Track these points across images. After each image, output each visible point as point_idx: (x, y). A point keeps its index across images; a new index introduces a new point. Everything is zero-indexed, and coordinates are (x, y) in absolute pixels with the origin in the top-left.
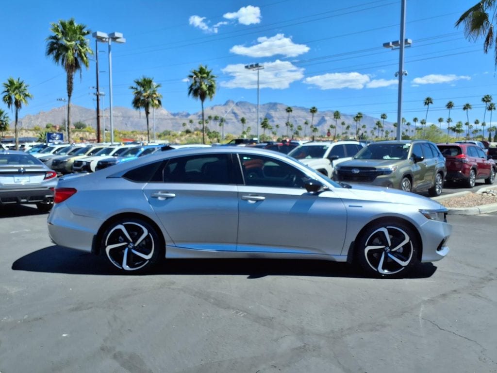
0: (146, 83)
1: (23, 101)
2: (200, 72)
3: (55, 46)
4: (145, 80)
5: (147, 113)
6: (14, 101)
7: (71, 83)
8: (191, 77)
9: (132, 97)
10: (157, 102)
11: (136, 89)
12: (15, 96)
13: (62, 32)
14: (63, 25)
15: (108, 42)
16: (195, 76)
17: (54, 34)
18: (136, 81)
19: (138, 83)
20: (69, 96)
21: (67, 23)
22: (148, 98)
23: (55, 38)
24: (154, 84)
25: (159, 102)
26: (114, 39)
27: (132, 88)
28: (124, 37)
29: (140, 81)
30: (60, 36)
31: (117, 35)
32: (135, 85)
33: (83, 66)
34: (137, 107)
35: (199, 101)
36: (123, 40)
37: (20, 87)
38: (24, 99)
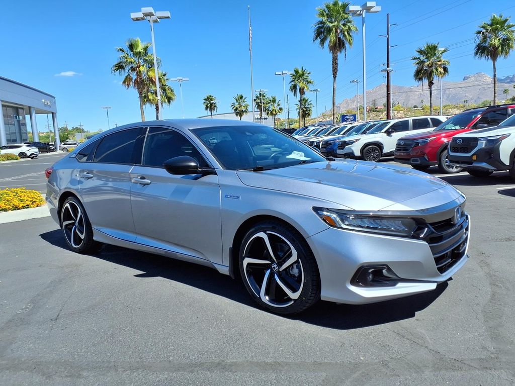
0: (431, 50)
1: (306, 87)
2: (491, 25)
3: (322, 30)
4: (428, 46)
5: (431, 84)
6: (298, 88)
7: (336, 64)
8: (479, 32)
9: (414, 68)
10: (442, 70)
11: (419, 58)
12: (300, 85)
13: (327, 15)
14: (328, 7)
15: (362, 14)
16: (484, 31)
17: (321, 18)
18: (419, 50)
19: (421, 52)
20: (335, 78)
21: (331, 5)
22: (431, 67)
23: (322, 22)
24: (441, 49)
25: (445, 69)
26: (368, 9)
27: (415, 59)
28: (377, 5)
29: (423, 49)
30: (325, 19)
31: (369, 4)
32: (417, 55)
33: (347, 45)
34: (420, 79)
35: (490, 61)
36: (378, 8)
37: (303, 75)
38: (306, 86)
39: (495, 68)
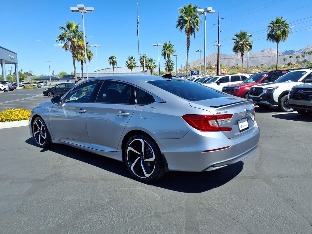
0: (242, 35)
1: (171, 54)
2: (276, 23)
3: (181, 21)
4: (241, 33)
5: (242, 54)
6: (167, 54)
7: (189, 41)
8: (270, 26)
9: (233, 45)
10: (248, 47)
11: (236, 39)
12: (167, 53)
13: (185, 13)
14: (185, 8)
15: (204, 14)
16: (272, 26)
17: (181, 15)
18: (236, 35)
19: (237, 36)
20: (188, 49)
21: (187, 7)
22: (242, 45)
23: (182, 17)
24: (248, 35)
25: (251, 46)
26: (208, 11)
27: (234, 39)
28: (213, 9)
29: (238, 34)
30: (183, 15)
31: (209, 9)
32: (235, 38)
33: (196, 31)
34: (237, 52)
35: (275, 43)
36: (214, 11)
37: (170, 47)
38: (171, 53)
39: (277, 47)
